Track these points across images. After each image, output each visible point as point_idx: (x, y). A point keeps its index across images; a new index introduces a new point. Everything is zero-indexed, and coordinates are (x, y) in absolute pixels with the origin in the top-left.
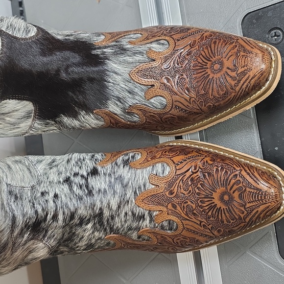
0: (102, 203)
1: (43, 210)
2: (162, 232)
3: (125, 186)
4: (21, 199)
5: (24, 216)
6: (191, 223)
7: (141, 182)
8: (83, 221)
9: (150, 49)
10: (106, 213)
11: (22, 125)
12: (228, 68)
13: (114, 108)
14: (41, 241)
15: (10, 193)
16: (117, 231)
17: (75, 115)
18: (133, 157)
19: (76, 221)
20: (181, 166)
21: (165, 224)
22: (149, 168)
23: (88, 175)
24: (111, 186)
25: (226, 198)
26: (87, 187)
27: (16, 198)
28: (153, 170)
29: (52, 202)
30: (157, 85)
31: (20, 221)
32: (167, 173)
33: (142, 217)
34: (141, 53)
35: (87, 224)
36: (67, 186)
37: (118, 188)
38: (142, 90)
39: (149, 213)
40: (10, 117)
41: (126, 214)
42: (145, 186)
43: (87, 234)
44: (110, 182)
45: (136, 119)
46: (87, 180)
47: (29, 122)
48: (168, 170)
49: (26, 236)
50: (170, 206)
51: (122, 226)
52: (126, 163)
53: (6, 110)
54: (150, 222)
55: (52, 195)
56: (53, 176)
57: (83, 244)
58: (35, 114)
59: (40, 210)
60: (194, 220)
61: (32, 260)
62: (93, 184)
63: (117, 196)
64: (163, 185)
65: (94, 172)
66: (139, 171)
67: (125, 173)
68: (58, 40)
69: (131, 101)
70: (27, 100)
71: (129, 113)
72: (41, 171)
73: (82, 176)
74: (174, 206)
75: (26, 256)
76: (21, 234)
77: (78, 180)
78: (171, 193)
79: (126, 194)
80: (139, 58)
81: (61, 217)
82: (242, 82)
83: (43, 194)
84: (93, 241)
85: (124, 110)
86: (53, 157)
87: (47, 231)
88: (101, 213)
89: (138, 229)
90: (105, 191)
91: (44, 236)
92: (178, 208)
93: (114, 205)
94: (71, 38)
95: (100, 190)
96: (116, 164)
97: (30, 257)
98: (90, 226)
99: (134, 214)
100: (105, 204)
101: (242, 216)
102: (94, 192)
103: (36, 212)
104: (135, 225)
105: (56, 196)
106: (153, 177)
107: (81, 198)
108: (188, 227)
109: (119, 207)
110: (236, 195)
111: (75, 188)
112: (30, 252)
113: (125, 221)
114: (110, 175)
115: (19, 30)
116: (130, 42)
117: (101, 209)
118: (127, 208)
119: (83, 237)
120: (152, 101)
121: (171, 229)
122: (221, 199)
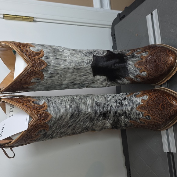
0: (125, 108)
1: (106, 110)
2: (147, 120)
3: (133, 103)
4: (100, 106)
5: (100, 111)
6: (155, 117)
7: (139, 102)
8: (120, 115)
9: (142, 55)
10: (127, 112)
11: (104, 83)
12: (162, 61)
13: (131, 76)
14: (107, 120)
15: (96, 104)
16: (132, 119)
17: (121, 80)
18: (138, 93)
19: (118, 114)
20: (151, 96)
21: (147, 117)
22: (142, 97)
23: (123, 99)
24: (129, 103)
25: (163, 106)
26: (122, 103)
27: (98, 105)
28: (143, 98)
29: (109, 108)
30: (143, 67)
31: (98, 112)
32: (147, 98)
33: (139, 114)
34: (139, 57)
35: (122, 116)
36: (115, 103)
37: (131, 104)
38: (139, 70)
39: (141, 113)
40: (99, 81)
41: (134, 113)
42: (140, 103)
43: (123, 120)
44: (129, 102)
45: (139, 80)
46: (122, 101)
47: (106, 82)
48: (147, 97)
49: (101, 118)
50: (147, 111)
51: (134, 117)
52: (135, 96)
53: (97, 79)
54: (142, 116)
55: (110, 106)
56: (113, 100)
57: (123, 124)
58: (107, 80)
59: (105, 110)
60: (156, 115)
61: (106, 127)
62: (124, 102)
63: (130, 107)
64: (145, 103)
65: (125, 99)
66: (138, 98)
67: (134, 99)
68: (116, 54)
69: (136, 74)
70: (103, 75)
71: (136, 78)
72: (109, 99)
73: (121, 100)
74: (149, 110)
75: (104, 126)
76: (99, 116)
77: (119, 101)
78: (148, 106)
79: (133, 106)
80: (138, 59)
81: (112, 112)
82: (166, 66)
83: (107, 105)
84: (126, 123)
85: (134, 77)
86: (115, 94)
87: (108, 117)
88: (125, 112)
89: (139, 119)
90: (127, 105)
91: (108, 119)
92: (150, 111)
93: (129, 110)
94: (120, 53)
95: (125, 104)
96: (132, 96)
97: (105, 126)
98: (123, 117)
99: (136, 113)
100: (126, 109)
101: (168, 113)
102: (123, 105)
103: (104, 110)
104: (137, 117)
105: (111, 106)
106: (143, 100)
107: (119, 107)
108: (155, 118)
109: (131, 110)
110: (165, 105)
111: (118, 104)
112: (105, 124)
113: (134, 116)
114: (129, 100)
115: (100, 54)
116: (137, 53)
117: (125, 111)
118: (134, 111)
119: (122, 121)
120: (142, 73)
121: (150, 119)
122: (162, 107)
